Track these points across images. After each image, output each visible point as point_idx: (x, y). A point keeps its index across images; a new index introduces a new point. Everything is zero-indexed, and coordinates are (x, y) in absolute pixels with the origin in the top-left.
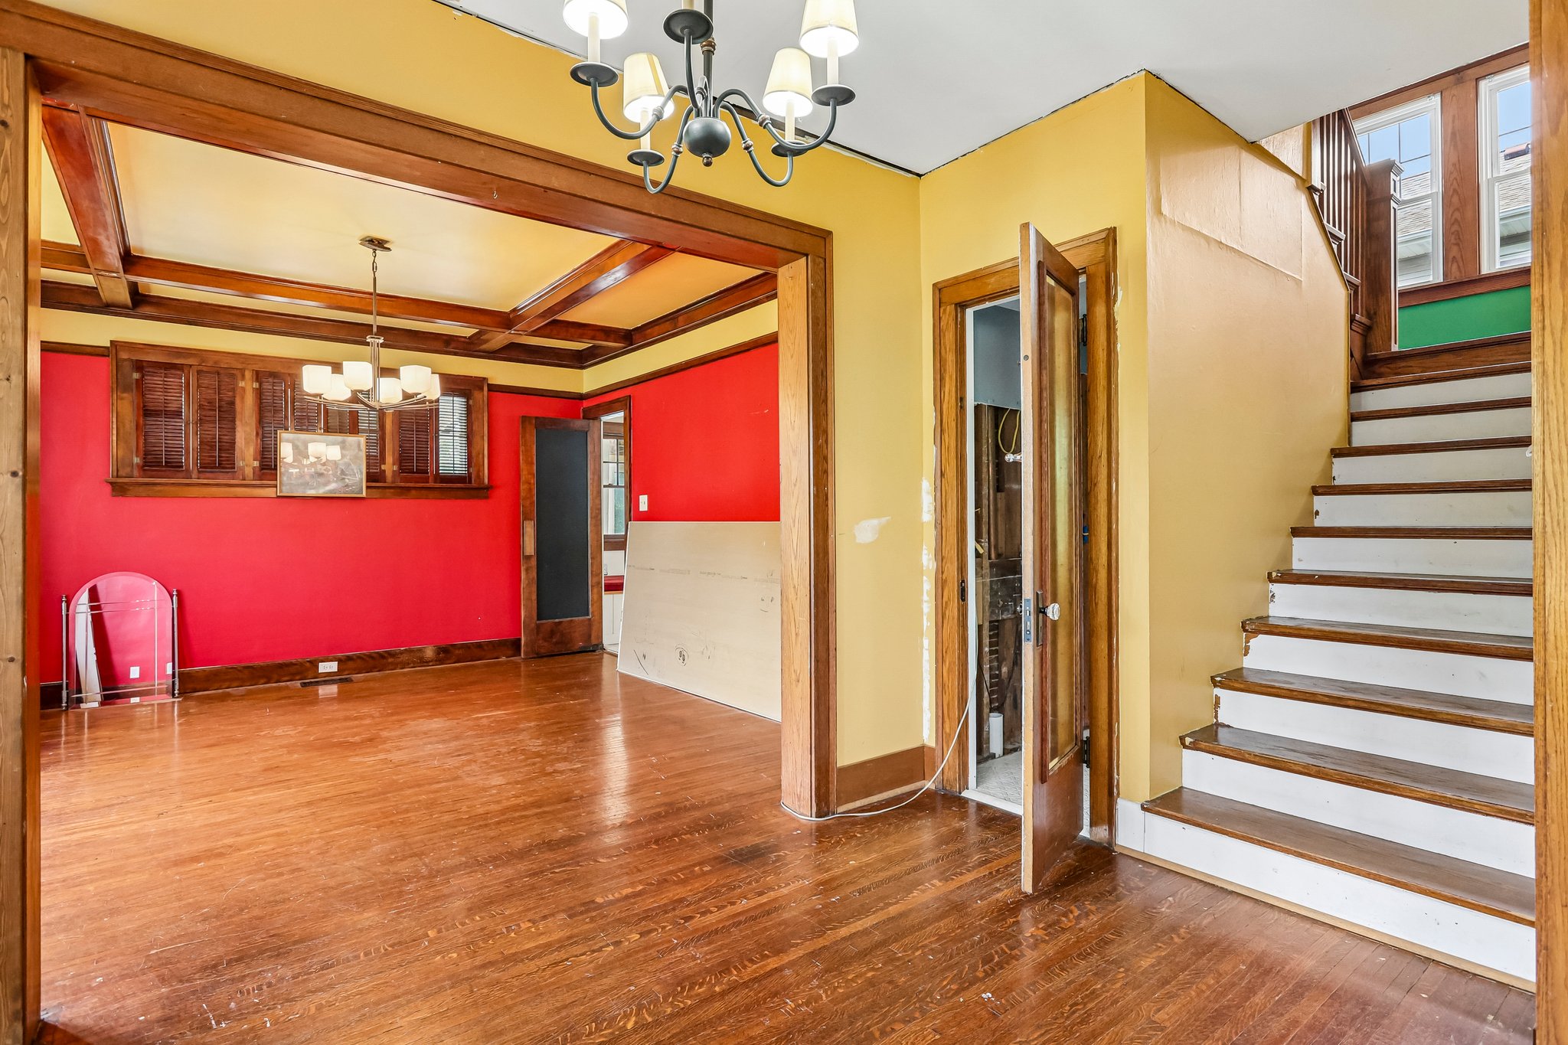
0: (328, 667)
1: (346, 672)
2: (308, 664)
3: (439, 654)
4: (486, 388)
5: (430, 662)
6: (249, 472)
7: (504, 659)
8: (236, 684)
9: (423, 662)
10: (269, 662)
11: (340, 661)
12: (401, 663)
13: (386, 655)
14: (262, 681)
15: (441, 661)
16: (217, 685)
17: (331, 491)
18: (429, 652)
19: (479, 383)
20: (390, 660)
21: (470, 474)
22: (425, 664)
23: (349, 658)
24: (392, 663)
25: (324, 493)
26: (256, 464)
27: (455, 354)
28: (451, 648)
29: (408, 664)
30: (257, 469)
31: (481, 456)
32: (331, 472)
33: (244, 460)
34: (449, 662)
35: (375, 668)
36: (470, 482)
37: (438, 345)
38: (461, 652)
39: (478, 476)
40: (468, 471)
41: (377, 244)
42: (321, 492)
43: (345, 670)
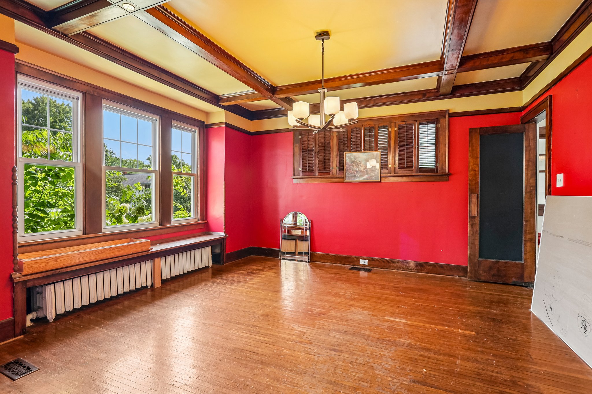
0: (364, 262)
1: (372, 266)
2: (356, 259)
3: (417, 266)
4: (447, 116)
5: (412, 269)
6: (335, 172)
7: (457, 277)
8: (329, 262)
9: (409, 269)
10: (341, 255)
11: (369, 260)
12: (397, 267)
13: (390, 262)
14: (338, 263)
15: (418, 270)
16: (323, 261)
17: (365, 179)
18: (412, 264)
19: (443, 113)
20: (392, 264)
21: (437, 167)
22: (409, 270)
23: (373, 260)
24: (393, 266)
25: (362, 180)
26: (338, 168)
27: (429, 100)
28: (424, 265)
29: (401, 268)
30: (338, 170)
31: (444, 156)
32: (365, 170)
33: (333, 167)
34: (423, 272)
35: (385, 267)
36: (437, 172)
37: (420, 97)
38: (430, 267)
39: (442, 168)
40: (436, 165)
41: (323, 35)
42: (361, 179)
43: (371, 265)
